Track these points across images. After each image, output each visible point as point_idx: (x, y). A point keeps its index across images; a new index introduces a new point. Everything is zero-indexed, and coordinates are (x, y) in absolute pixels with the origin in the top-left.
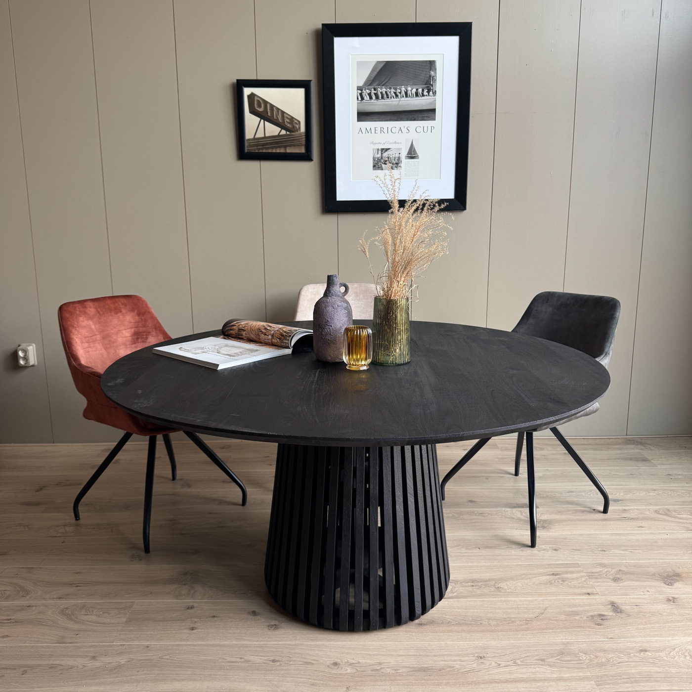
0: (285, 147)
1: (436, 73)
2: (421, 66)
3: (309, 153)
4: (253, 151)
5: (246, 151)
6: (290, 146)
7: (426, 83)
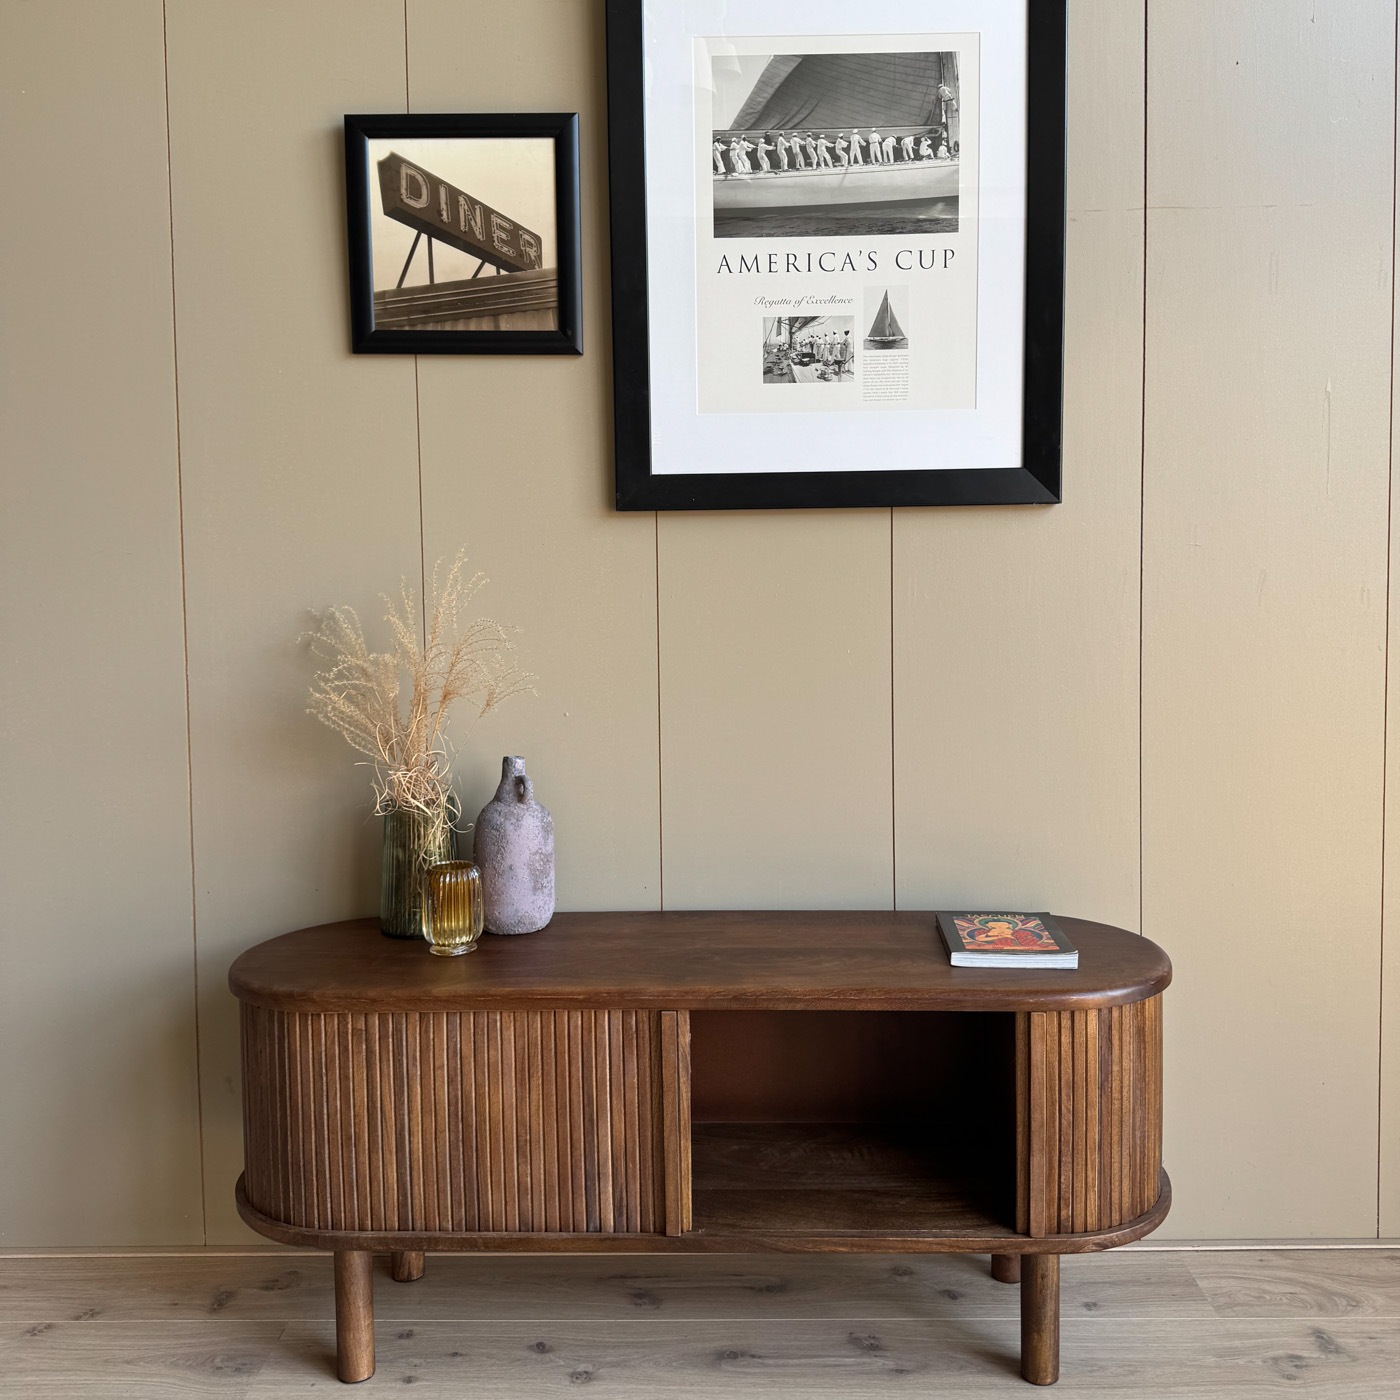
0: (496, 315)
1: (956, 88)
2: (909, 70)
3: (569, 333)
4: (395, 329)
5: (374, 329)
6: (511, 311)
7: (928, 118)
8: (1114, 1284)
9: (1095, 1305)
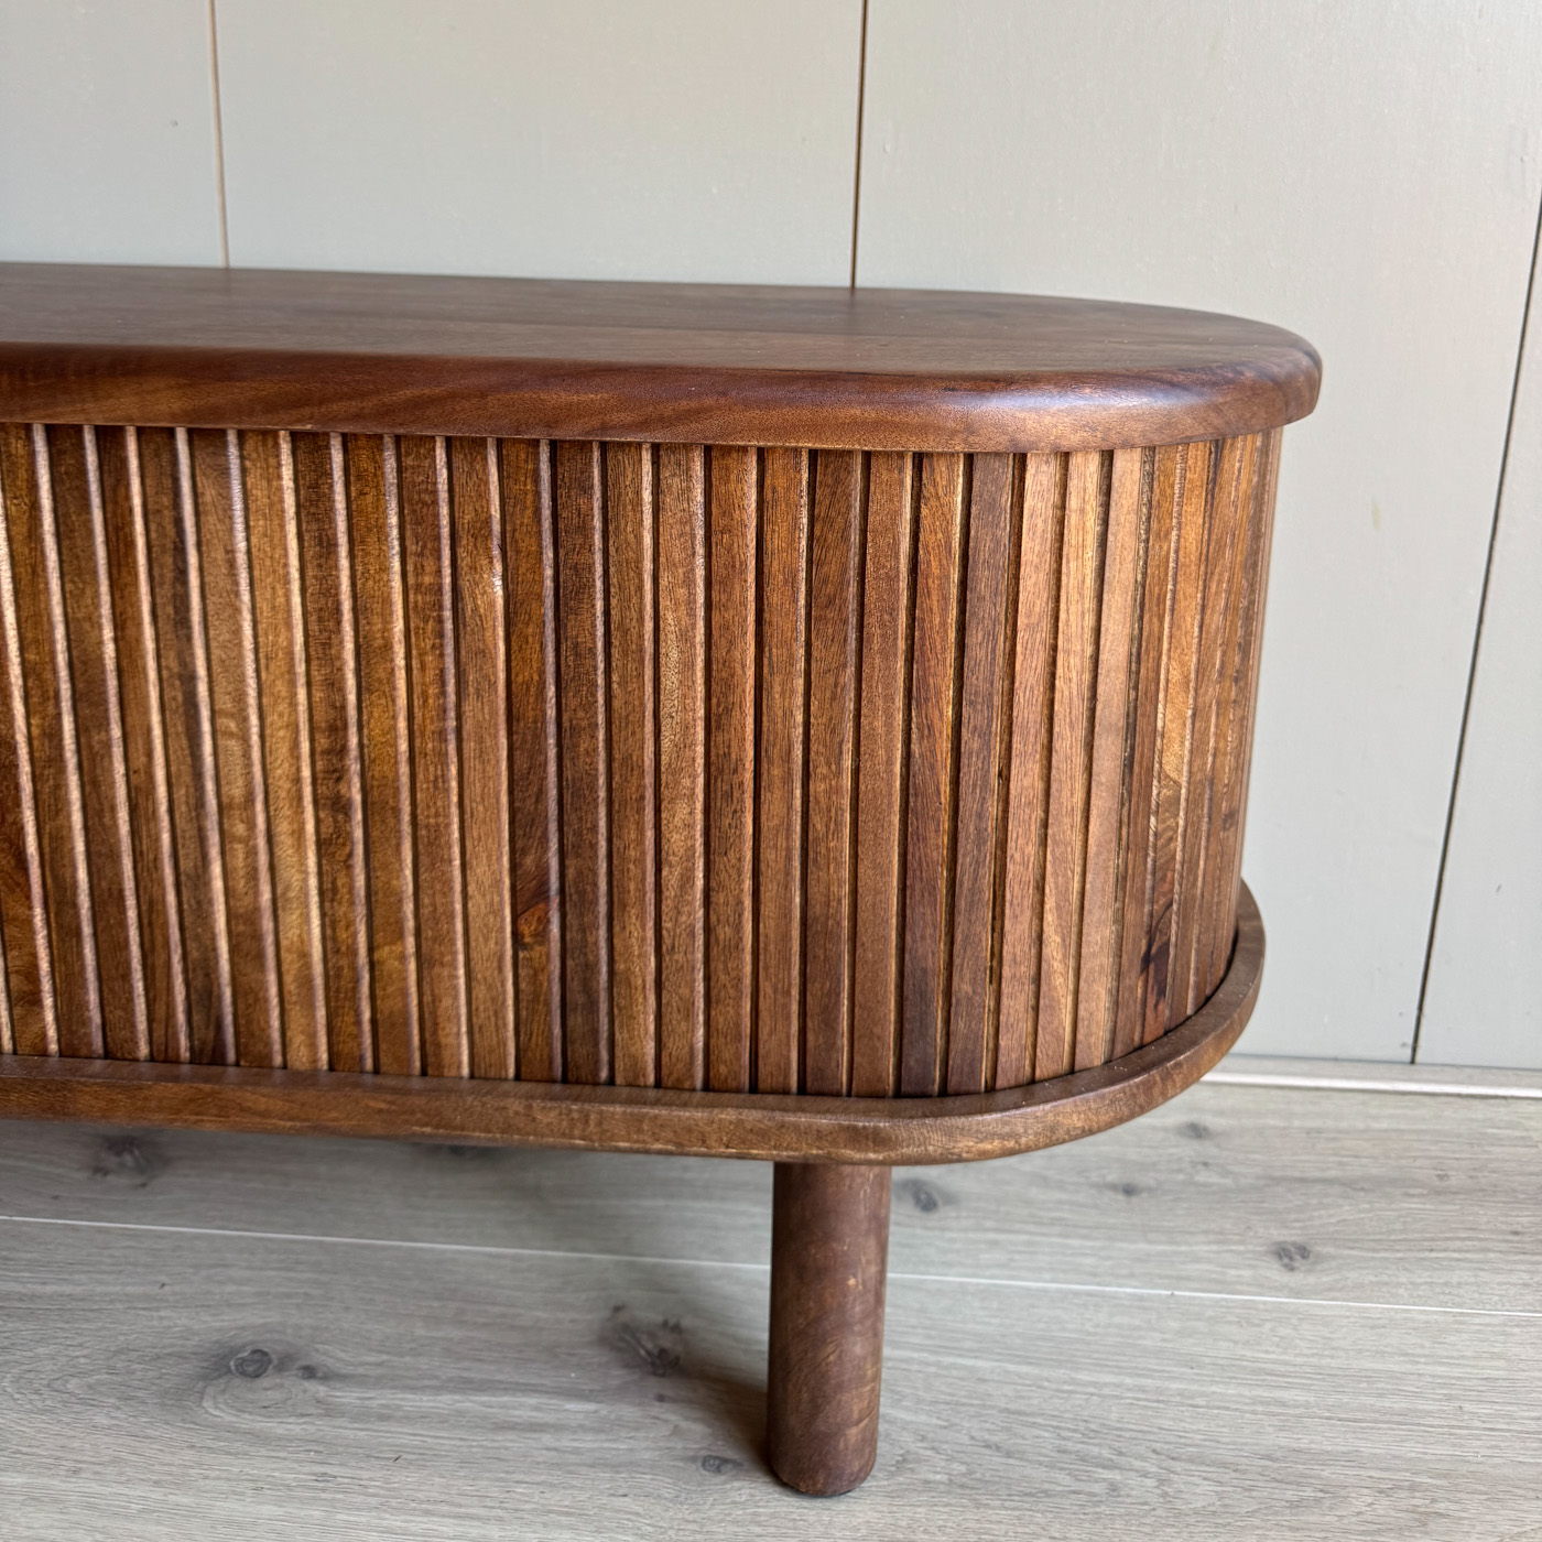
8: (1351, 1186)
9: (1304, 1252)
